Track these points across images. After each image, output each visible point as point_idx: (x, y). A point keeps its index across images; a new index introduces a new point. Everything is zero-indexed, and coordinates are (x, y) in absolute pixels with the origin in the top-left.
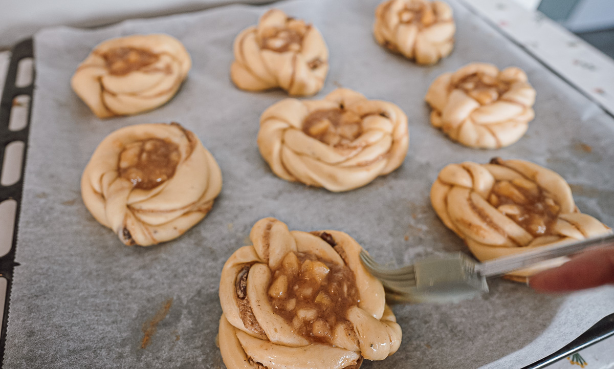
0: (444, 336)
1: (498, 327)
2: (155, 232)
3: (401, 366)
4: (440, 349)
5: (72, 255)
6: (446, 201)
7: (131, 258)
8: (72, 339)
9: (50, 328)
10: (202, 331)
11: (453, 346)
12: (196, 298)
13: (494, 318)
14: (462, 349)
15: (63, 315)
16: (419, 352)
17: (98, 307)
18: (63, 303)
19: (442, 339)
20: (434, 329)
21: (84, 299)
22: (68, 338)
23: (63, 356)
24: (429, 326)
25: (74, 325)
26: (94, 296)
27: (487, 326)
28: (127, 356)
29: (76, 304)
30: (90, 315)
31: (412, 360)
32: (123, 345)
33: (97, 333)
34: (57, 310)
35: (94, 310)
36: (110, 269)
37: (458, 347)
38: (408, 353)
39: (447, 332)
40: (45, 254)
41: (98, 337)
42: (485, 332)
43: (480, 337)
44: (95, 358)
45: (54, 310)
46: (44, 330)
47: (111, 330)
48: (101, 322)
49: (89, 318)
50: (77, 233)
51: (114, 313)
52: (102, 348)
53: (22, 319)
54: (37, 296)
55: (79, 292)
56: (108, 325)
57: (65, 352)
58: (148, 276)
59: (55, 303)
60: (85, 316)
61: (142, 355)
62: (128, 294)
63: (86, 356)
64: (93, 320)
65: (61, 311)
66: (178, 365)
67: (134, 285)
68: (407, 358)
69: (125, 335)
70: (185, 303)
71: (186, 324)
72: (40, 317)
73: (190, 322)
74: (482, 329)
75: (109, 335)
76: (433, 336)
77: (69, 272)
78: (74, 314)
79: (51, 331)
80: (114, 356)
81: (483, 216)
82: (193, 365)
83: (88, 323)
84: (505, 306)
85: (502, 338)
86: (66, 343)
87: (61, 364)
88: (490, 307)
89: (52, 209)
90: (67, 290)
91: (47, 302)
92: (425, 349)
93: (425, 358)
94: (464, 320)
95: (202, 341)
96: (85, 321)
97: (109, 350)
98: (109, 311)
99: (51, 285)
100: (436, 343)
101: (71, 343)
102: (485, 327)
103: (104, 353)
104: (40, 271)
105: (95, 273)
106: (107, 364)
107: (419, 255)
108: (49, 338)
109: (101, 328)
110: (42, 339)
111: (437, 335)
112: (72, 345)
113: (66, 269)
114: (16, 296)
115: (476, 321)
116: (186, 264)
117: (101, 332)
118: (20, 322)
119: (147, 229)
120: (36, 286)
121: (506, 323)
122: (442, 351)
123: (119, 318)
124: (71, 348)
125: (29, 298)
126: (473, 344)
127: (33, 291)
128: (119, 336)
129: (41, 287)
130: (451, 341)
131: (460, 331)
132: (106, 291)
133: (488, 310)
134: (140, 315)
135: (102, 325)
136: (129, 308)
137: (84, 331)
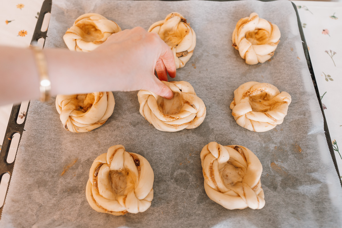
0: (171, 211)
1: (193, 217)
2: (78, 129)
3: (148, 216)
4: (166, 216)
5: (46, 130)
6: (205, 156)
7: (68, 136)
8: (38, 166)
9: (31, 160)
10: (84, 175)
11: (171, 217)
12: (87, 162)
13: (195, 213)
14: (173, 220)
15: (37, 156)
16: (158, 214)
17: (50, 155)
18: (38, 151)
19: (170, 212)
20: (169, 207)
21: (46, 150)
22: (36, 165)
23: (33, 172)
24: (168, 205)
25: (40, 161)
26: (50, 150)
27: (190, 215)
28: (55, 177)
29: (42, 152)
30: (46, 158)
31: (153, 216)
32: (55, 172)
33: (47, 166)
34: (35, 153)
35: (48, 156)
36: (59, 139)
37: (173, 218)
38: (154, 212)
39: (173, 211)
40: (36, 128)
41: (47, 167)
42: (187, 217)
43: (184, 218)
44: (44, 175)
45: (34, 153)
46: (29, 160)
47: (53, 166)
48: (50, 162)
49: (46, 159)
50: (50, 119)
51: (56, 158)
52: (47, 172)
53: (22, 154)
54: (29, 146)
55: (45, 147)
56: (52, 163)
57: (34, 170)
58: (72, 146)
59: (35, 150)
60: (44, 158)
61: (60, 178)
62: (63, 152)
63: (41, 174)
64: (47, 160)
65: (36, 154)
66: (72, 186)
67: (66, 148)
68: (152, 214)
69: (57, 168)
70: (82, 162)
71: (79, 171)
72: (29, 155)
73: (81, 170)
74: (187, 215)
75: (51, 167)
76: (167, 210)
77: (43, 137)
78: (41, 156)
79: (31, 161)
80: (51, 176)
81: (212, 174)
82: (77, 187)
83: (45, 161)
84: (203, 210)
85: (191, 223)
86: (35, 167)
87: (32, 174)
88: (197, 208)
89: (42, 106)
90: (40, 145)
91: (32, 149)
92: (161, 214)
93: (158, 217)
94: (182, 209)
95: (83, 179)
96: (44, 160)
97: (50, 173)
98: (54, 157)
99: (35, 142)
100: (166, 213)
101: (37, 168)
102: (189, 215)
103: (47, 174)
104: (32, 135)
105: (53, 140)
106: (47, 179)
107: (182, 174)
108: (30, 164)
109: (49, 164)
110: (27, 163)
111: (169, 210)
112: (37, 169)
113: (42, 136)
114: (22, 144)
115: (187, 211)
116: (88, 145)
117: (48, 166)
118: (21, 155)
119: (75, 128)
120: (29, 142)
121: (197, 218)
122: (166, 217)
123: (57, 161)
124: (37, 170)
125: (26, 146)
126: (179, 220)
127: (28, 143)
128: (54, 168)
129: (31, 142)
130: (172, 215)
131: (178, 213)
132: (55, 148)
133: (195, 208)
134: (65, 161)
135: (49, 163)
136: (61, 158)
137: (43, 164)
